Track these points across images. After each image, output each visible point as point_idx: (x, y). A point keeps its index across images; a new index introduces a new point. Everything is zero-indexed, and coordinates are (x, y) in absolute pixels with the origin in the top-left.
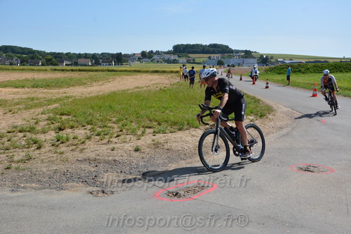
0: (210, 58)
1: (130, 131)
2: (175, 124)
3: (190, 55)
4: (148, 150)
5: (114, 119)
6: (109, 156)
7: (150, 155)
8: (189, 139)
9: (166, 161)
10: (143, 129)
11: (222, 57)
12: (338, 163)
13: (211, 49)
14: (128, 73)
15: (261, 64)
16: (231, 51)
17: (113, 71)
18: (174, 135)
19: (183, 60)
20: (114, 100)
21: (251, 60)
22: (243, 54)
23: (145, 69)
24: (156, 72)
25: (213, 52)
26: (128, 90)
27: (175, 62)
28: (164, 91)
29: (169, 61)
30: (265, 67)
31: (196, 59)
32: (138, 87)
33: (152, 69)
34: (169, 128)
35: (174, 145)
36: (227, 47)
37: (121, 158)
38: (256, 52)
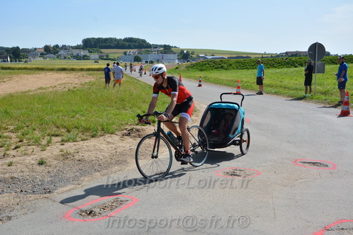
0: (125, 53)
1: (32, 141)
2: (87, 130)
3: (103, 50)
4: (55, 162)
5: (12, 128)
6: (5, 173)
7: (58, 168)
8: (104, 146)
9: (77, 174)
10: (49, 138)
11: (139, 53)
12: (264, 164)
13: (127, 44)
14: (29, 71)
15: (182, 60)
16: (149, 46)
17: (9, 68)
18: (86, 143)
19: (95, 56)
20: (11, 104)
21: (171, 56)
22: (162, 49)
23: (50, 67)
24: (64, 70)
25: (129, 47)
26: (29, 91)
27: (85, 58)
28: (74, 92)
29: (78, 58)
30: (186, 63)
31: (110, 55)
32: (41, 88)
33: (58, 67)
34: (80, 135)
35: (86, 155)
36: (144, 41)
37: (22, 174)
38: (175, 47)
